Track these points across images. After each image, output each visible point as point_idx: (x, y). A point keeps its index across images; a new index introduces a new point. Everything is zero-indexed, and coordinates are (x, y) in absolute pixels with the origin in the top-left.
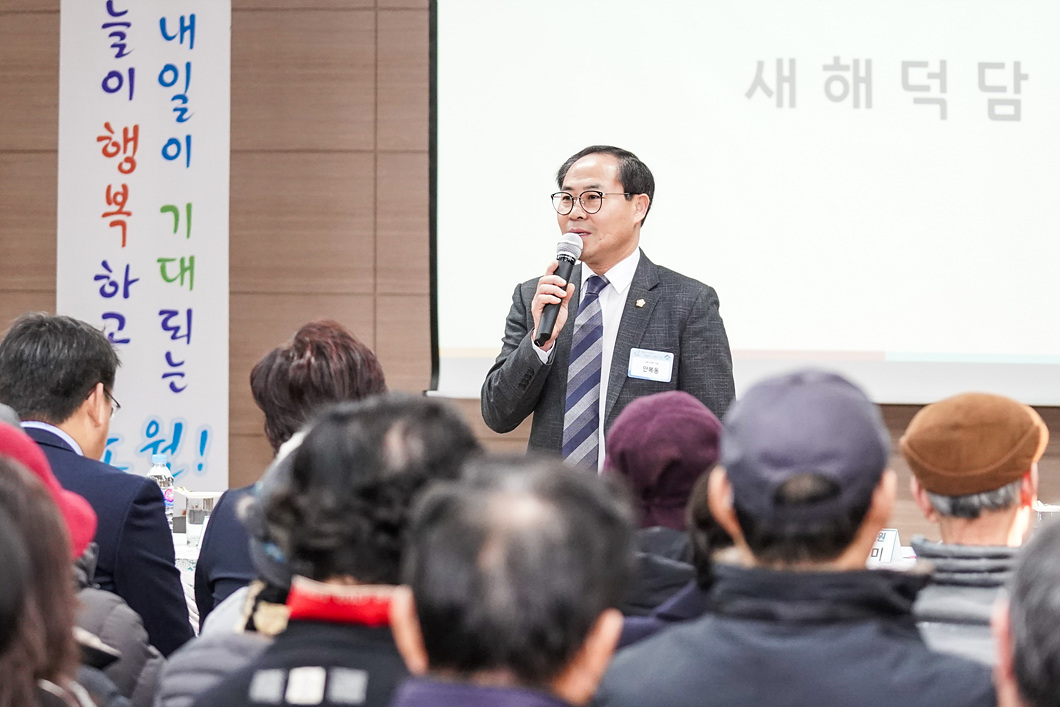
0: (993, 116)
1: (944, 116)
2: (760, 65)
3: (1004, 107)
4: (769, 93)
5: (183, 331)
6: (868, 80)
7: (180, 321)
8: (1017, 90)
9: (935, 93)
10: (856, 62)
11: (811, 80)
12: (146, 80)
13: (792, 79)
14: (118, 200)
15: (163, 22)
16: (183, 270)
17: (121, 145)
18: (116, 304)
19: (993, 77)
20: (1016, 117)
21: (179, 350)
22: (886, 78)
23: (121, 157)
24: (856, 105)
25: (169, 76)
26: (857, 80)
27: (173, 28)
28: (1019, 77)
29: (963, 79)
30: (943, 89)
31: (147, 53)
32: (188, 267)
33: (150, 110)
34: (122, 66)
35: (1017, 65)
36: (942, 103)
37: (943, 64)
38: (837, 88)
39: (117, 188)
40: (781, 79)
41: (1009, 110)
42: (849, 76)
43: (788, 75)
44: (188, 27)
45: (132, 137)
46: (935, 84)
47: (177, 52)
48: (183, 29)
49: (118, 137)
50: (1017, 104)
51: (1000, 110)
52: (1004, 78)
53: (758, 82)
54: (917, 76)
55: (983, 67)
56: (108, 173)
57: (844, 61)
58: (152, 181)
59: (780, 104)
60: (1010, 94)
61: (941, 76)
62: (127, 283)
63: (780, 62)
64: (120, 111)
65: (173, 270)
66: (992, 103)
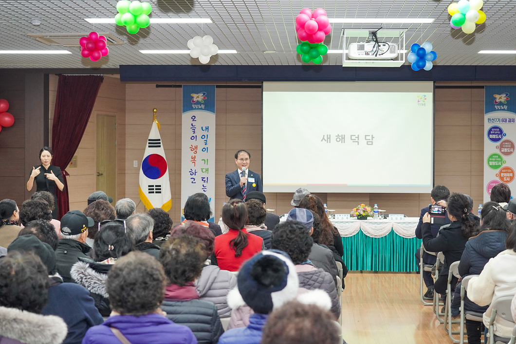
0: (367, 144)
1: (358, 144)
2: (324, 136)
3: (370, 142)
4: (325, 140)
5: (206, 181)
6: (344, 138)
7: (206, 179)
8: (372, 140)
9: (357, 140)
10: (342, 135)
11: (333, 139)
12: (199, 138)
13: (330, 138)
14: (194, 158)
15: (202, 127)
16: (206, 170)
17: (194, 149)
18: (193, 176)
19: (367, 138)
20: (372, 144)
21: (205, 184)
22: (347, 138)
23: (194, 151)
24: (342, 142)
25: (203, 137)
26: (342, 138)
27: (204, 129)
28: (373, 137)
29: (362, 138)
30: (358, 140)
31: (199, 133)
32: (207, 170)
33: (200, 143)
34: (194, 135)
35: (372, 136)
36: (358, 142)
37: (358, 135)
38: (338, 140)
39: (193, 156)
40: (328, 138)
41: (371, 143)
42: (341, 138)
43: (329, 138)
44: (207, 128)
45: (196, 147)
46: (357, 139)
47: (205, 133)
48: (206, 129)
49: (194, 147)
50: (372, 142)
51: (369, 143)
52: (370, 138)
53: (323, 138)
54: (353, 138)
55: (366, 136)
56: (192, 154)
57: (340, 135)
58: (200, 155)
59: (327, 142)
60: (371, 140)
61: (358, 137)
62: (195, 173)
63: (328, 135)
64: (194, 143)
65: (204, 170)
66: (367, 142)
